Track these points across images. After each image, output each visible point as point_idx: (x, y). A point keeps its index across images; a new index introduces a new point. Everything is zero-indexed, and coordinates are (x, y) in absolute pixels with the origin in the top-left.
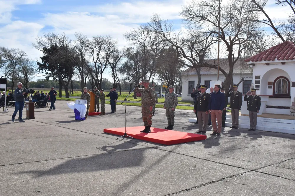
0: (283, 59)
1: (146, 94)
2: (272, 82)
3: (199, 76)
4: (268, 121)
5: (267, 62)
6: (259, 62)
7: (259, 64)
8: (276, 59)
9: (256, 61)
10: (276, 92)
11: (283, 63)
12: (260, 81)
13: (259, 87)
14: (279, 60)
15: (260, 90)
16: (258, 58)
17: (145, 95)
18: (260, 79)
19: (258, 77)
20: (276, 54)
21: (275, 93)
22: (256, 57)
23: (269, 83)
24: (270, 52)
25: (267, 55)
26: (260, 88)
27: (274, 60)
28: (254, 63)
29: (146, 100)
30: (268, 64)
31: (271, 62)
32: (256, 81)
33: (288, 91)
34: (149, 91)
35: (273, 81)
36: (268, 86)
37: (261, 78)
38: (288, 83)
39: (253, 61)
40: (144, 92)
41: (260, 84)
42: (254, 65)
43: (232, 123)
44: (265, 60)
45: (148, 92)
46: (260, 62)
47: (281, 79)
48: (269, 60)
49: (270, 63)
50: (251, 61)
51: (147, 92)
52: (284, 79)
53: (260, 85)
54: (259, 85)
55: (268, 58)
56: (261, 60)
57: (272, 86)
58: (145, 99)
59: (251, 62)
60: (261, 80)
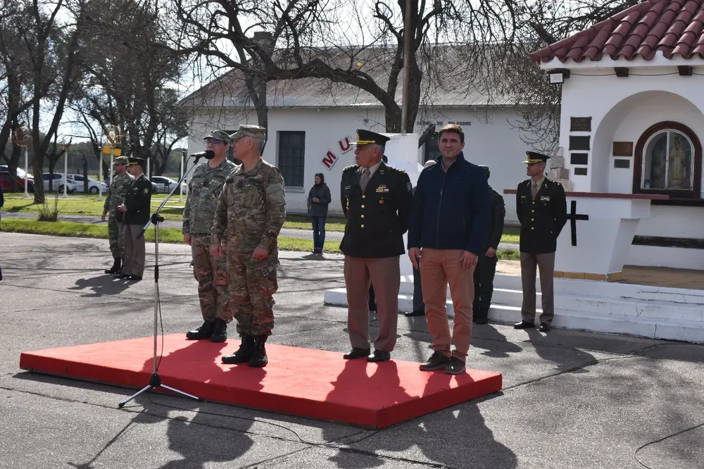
0: (688, 55)
1: (246, 191)
2: (632, 143)
3: (262, 112)
4: (657, 296)
5: (622, 63)
6: (588, 64)
7: (587, 70)
8: (659, 53)
9: (580, 59)
10: (646, 181)
11: (685, 71)
12: (589, 137)
13: (586, 163)
14: (669, 55)
15: (589, 172)
16: (583, 49)
17: (243, 195)
18: (589, 129)
19: (581, 123)
20: (653, 32)
21: (642, 187)
22: (575, 46)
23: (620, 148)
24: (628, 26)
25: (619, 38)
26: (589, 166)
27: (649, 55)
28: (571, 65)
29: (248, 221)
30: (622, 73)
31: (638, 63)
32: (572, 138)
33: (692, 178)
34: (259, 176)
35: (634, 138)
36: (612, 159)
37: (595, 125)
38: (693, 150)
39: (563, 59)
40: (240, 185)
41: (588, 149)
42: (566, 74)
43: (520, 309)
44: (615, 57)
45: (258, 181)
46: (595, 65)
47: (668, 131)
48: (631, 56)
49: (633, 69)
50: (556, 59)
51: (253, 181)
52: (678, 132)
53: (590, 153)
54: (586, 155)
55: (624, 50)
56: (597, 56)
57: (632, 159)
58: (242, 214)
59: (556, 63)
60: (592, 134)
